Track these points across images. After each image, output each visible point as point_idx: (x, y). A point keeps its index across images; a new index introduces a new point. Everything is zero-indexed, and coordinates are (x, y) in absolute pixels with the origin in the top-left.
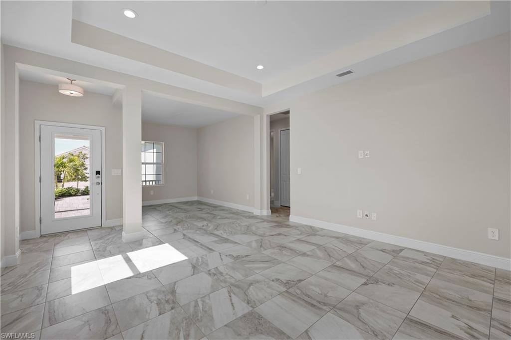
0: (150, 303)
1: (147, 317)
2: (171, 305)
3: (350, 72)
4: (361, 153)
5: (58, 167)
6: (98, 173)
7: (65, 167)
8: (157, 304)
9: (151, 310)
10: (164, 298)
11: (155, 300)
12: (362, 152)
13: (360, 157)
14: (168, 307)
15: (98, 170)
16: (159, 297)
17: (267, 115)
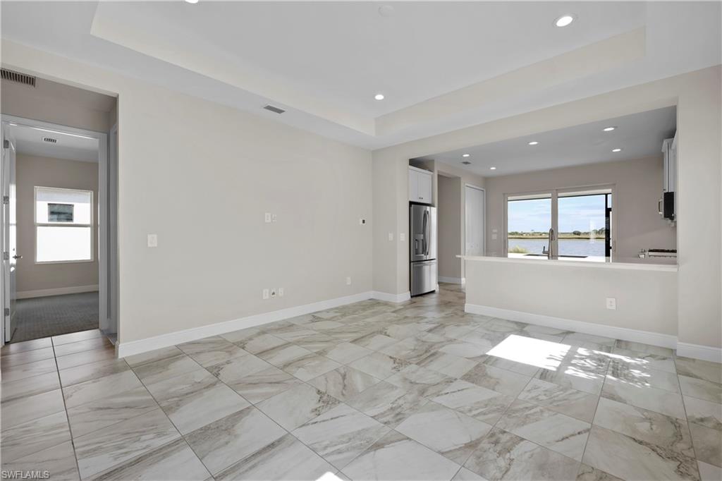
0: (514, 462)
1: (539, 450)
2: (500, 435)
3: (280, 111)
4: (268, 216)
8: (509, 452)
9: (526, 452)
10: (491, 450)
11: (504, 458)
12: (269, 214)
13: (266, 221)
14: (504, 438)
16: (495, 457)
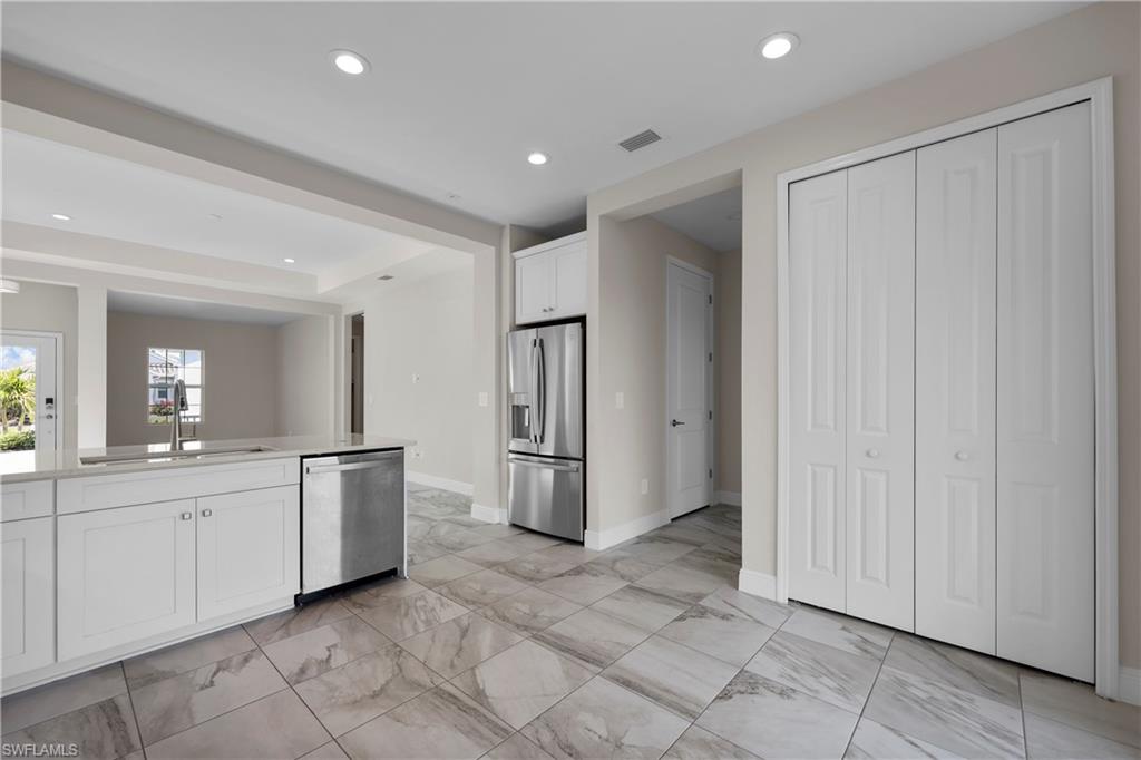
5: (9, 391)
6: (49, 401)
7: (22, 390)
15: (49, 397)
17: (347, 317)
